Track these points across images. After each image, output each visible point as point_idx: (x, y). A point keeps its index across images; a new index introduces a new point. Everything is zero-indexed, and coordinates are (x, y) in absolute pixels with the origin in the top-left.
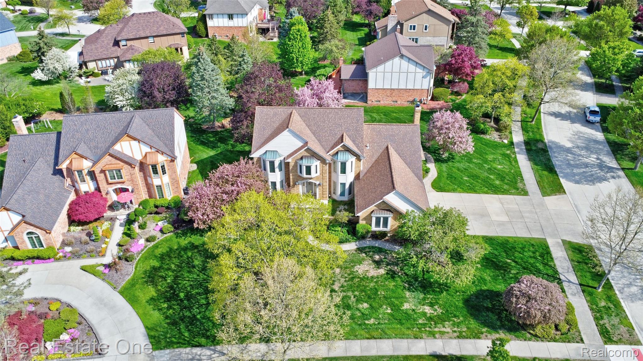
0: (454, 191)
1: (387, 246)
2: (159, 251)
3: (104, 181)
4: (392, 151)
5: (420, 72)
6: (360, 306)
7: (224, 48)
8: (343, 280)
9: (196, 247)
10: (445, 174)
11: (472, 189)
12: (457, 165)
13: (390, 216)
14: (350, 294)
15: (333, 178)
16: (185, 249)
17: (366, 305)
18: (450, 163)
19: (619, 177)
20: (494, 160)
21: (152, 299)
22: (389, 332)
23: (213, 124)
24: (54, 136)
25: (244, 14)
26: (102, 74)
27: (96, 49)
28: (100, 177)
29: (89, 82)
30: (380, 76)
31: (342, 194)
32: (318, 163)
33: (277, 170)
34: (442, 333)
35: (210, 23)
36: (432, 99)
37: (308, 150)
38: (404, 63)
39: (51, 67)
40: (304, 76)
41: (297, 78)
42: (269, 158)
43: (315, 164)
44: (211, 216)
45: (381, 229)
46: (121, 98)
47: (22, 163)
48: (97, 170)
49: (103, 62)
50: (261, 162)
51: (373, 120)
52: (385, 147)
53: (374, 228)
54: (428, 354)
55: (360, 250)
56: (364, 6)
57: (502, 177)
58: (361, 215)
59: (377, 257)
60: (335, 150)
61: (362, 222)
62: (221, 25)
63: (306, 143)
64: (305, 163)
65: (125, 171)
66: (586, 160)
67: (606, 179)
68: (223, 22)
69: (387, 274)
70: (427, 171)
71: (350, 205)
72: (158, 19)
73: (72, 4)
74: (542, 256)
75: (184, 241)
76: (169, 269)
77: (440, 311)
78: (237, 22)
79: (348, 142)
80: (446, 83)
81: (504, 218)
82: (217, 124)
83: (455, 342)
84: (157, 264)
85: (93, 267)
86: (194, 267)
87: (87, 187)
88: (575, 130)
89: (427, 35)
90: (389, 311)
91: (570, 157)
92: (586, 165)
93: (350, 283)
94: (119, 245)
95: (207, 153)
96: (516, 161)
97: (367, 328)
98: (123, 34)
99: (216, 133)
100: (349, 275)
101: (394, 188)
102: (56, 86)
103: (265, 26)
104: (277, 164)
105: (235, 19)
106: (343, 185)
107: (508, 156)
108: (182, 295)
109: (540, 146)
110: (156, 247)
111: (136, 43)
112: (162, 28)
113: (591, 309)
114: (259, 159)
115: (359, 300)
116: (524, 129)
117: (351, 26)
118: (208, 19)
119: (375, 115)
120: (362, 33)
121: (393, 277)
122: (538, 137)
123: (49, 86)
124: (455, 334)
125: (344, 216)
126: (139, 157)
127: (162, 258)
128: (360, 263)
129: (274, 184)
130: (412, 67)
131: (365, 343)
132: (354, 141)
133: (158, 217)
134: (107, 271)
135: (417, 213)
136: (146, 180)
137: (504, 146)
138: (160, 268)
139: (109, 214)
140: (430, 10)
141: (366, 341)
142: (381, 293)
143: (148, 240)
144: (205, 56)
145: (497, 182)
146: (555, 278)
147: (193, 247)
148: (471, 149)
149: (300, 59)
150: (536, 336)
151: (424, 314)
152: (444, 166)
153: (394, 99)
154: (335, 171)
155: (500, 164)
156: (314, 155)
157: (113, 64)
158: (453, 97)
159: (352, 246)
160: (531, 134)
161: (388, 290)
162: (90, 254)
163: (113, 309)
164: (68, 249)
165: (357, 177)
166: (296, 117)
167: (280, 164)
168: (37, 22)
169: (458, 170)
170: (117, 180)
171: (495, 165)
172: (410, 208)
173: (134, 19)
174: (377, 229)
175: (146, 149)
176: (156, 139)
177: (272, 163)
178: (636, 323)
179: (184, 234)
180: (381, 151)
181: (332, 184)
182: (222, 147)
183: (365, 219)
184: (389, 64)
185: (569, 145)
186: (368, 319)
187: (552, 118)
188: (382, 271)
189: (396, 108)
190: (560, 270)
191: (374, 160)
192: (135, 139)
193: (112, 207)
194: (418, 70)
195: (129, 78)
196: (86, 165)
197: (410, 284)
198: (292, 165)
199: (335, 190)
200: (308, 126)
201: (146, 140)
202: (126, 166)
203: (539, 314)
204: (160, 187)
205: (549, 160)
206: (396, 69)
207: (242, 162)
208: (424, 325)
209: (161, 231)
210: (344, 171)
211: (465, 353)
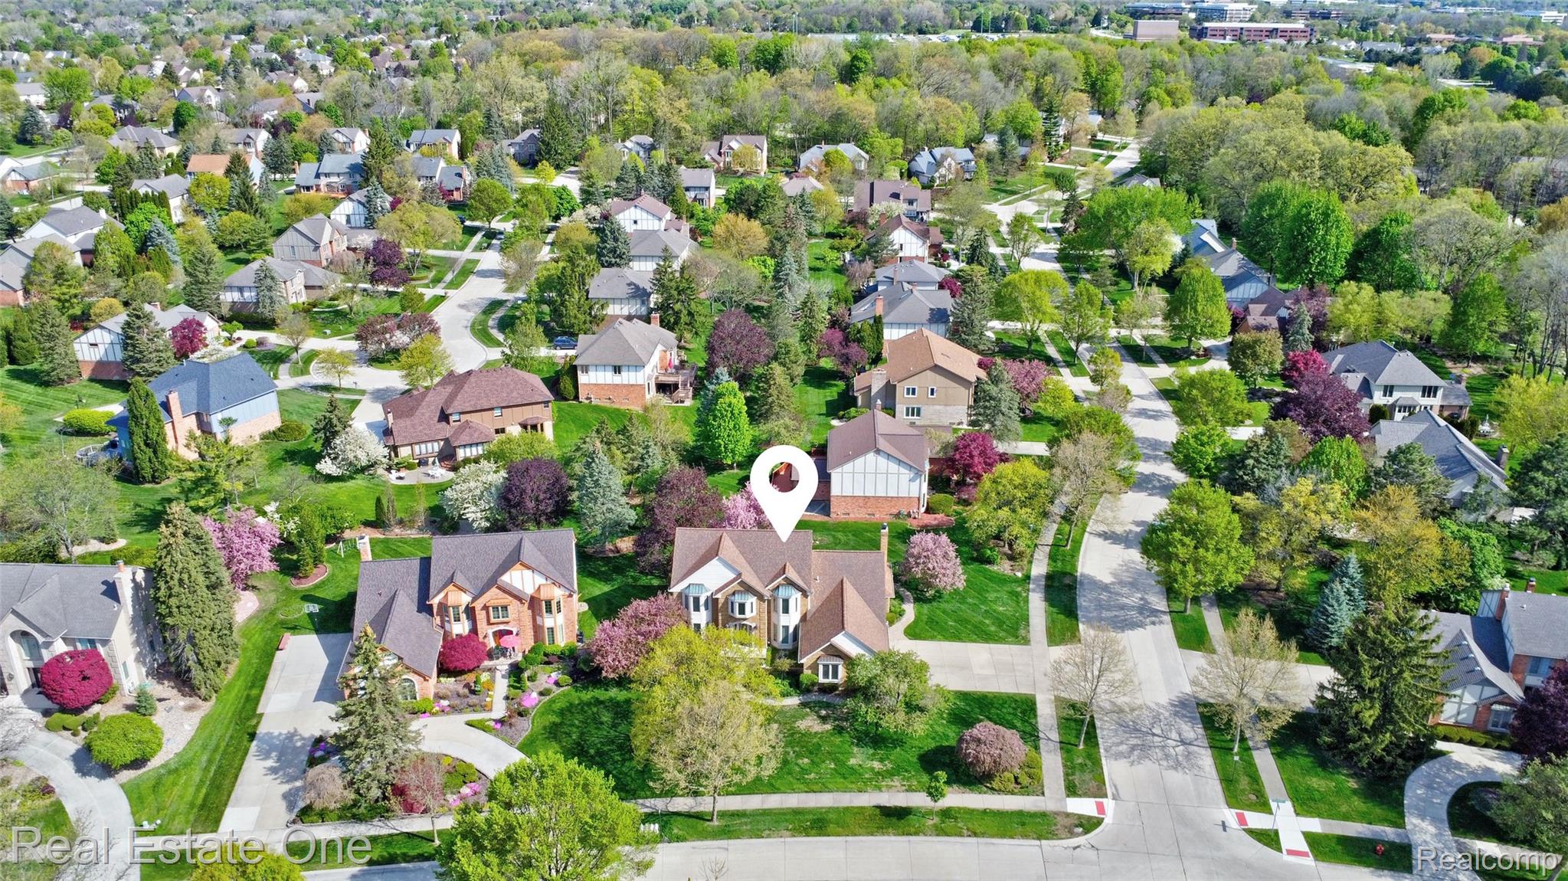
0: (932, 638)
1: (838, 701)
2: (557, 706)
3: (485, 621)
4: (848, 588)
5: (906, 474)
6: (800, 761)
7: (618, 433)
9: (602, 702)
10: (925, 618)
11: (956, 637)
12: (944, 605)
13: (840, 663)
14: (789, 749)
15: (773, 620)
16: (589, 704)
17: (806, 760)
18: (935, 604)
19: (1161, 622)
20: (995, 602)
22: (830, 786)
23: (603, 546)
24: (416, 564)
25: (639, 365)
26: (419, 464)
27: (413, 426)
28: (481, 616)
29: (401, 478)
30: (848, 478)
31: (785, 640)
32: (754, 599)
33: (702, 608)
34: (889, 787)
35: (583, 378)
36: (928, 511)
37: (743, 584)
38: (882, 461)
39: (351, 456)
40: (736, 471)
41: (725, 473)
42: (693, 593)
43: (751, 601)
44: (624, 662)
45: (830, 680)
46: (474, 508)
47: (377, 597)
48: (478, 605)
49: (423, 446)
50: (683, 597)
51: (836, 545)
52: (838, 581)
53: (821, 680)
54: (872, 805)
55: (804, 705)
56: (837, 348)
57: (999, 622)
58: (806, 661)
59: (823, 712)
60: (776, 583)
61: (807, 672)
62: (601, 381)
63: (739, 575)
64: (738, 599)
65: (514, 607)
66: (1125, 600)
67: (1142, 625)
68: (606, 377)
69: (834, 729)
70: (901, 614)
71: (793, 654)
72: (509, 380)
73: (325, 326)
74: (1024, 712)
75: (587, 695)
76: (573, 725)
77: (890, 766)
78: (627, 377)
79: (791, 574)
80: (953, 485)
81: (990, 672)
82: (609, 546)
83: (902, 794)
84: (557, 720)
85: (481, 721)
86: (602, 723)
87: (460, 628)
88: (1127, 558)
89: (934, 403)
90: (833, 766)
91: (1104, 596)
92: (1123, 607)
93: (790, 738)
94: (507, 698)
95: (600, 589)
96: (1026, 601)
97: (806, 783)
98: (456, 403)
99: (607, 560)
100: (789, 730)
101: (843, 628)
102: (351, 484)
103: (671, 380)
104: (702, 601)
105: (624, 374)
106: (786, 628)
107: (1017, 595)
108: (592, 752)
109: (1067, 581)
110: (552, 701)
111: (474, 418)
112: (515, 394)
113: (1065, 766)
114: (680, 594)
115: (799, 756)
116: (1052, 557)
117: (816, 377)
118: (579, 373)
119: (839, 535)
120: (832, 393)
121: (840, 733)
122: (1068, 569)
123: (341, 484)
124: (904, 788)
125: (785, 664)
126: (529, 590)
127: (562, 713)
128: (803, 718)
129: (698, 626)
130: (893, 467)
132: (799, 573)
133: (548, 668)
134: (499, 726)
135: (868, 657)
136: (534, 620)
137: (1016, 581)
138: (561, 724)
139: (487, 663)
140: (936, 366)
141: (804, 795)
142: (826, 748)
143: (541, 694)
144: (601, 455)
145: (993, 628)
146: (1032, 735)
147: (598, 702)
148: (961, 585)
149: (731, 446)
150: (992, 789)
151: (872, 769)
152: (926, 608)
153: (870, 511)
154: (776, 610)
155: (1003, 605)
156: (749, 589)
157: (437, 449)
158: (959, 508)
159: (794, 701)
160: (1059, 564)
161: (833, 745)
162: (473, 708)
164: (445, 703)
165: (804, 618)
166: (727, 543)
167: (707, 601)
168: (275, 362)
169: (944, 612)
170: (501, 619)
171: (995, 607)
172: (862, 652)
173: (472, 379)
174: (826, 681)
175: (540, 580)
176: (551, 568)
177: (697, 600)
178: (1111, 779)
179: (586, 688)
180: (834, 586)
181: (771, 628)
182: (618, 581)
183: (810, 667)
184: (860, 461)
185: (1107, 579)
186: (808, 774)
187: (1100, 541)
188: (828, 727)
189: (871, 525)
190: (1041, 727)
191: (824, 596)
192: (528, 567)
193: (490, 655)
194: (903, 470)
195: (483, 478)
196: (465, 599)
197: (859, 740)
198: (721, 601)
199: (775, 635)
200: (742, 553)
201: (541, 569)
202: (516, 602)
203: (988, 759)
204: (551, 630)
205: (1074, 600)
206: (871, 468)
207: (661, 597)
208: (871, 779)
209: (557, 684)
210: (786, 610)
211: (911, 804)
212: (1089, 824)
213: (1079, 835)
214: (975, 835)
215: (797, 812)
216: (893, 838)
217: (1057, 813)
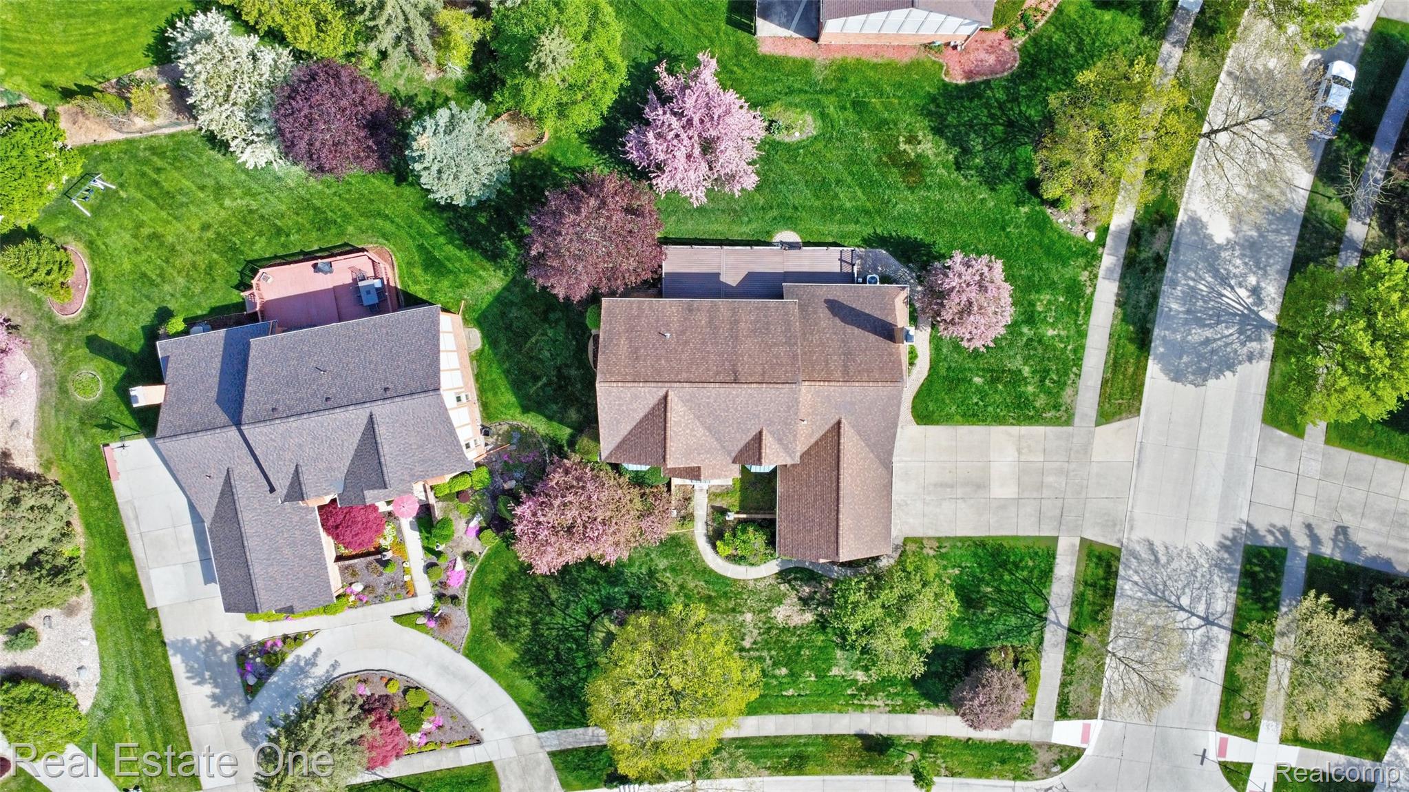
2: (492, 579)
4: (846, 429)
6: (777, 672)
8: (756, 632)
11: (979, 415)
14: (765, 654)
17: (784, 671)
21: (514, 662)
34: (872, 706)
52: (834, 421)
54: (852, 732)
55: (782, 575)
57: (1043, 370)
59: (804, 591)
69: (817, 621)
74: (1040, 577)
77: (874, 678)
81: (1011, 491)
83: (885, 717)
85: (407, 615)
86: (553, 604)
90: (813, 678)
93: (766, 636)
96: (1089, 306)
97: (784, 700)
100: (765, 623)
107: (1078, 291)
109: (1158, 243)
110: (484, 570)
113: (1064, 671)
115: (776, 664)
121: (823, 627)
124: (887, 709)
127: (503, 590)
128: (780, 601)
131: (781, 718)
132: (780, 441)
133: (463, 506)
134: (432, 623)
137: (1084, 252)
138: (507, 611)
142: (805, 652)
143: (466, 559)
146: (1040, 619)
151: (855, 681)
159: (769, 568)
161: (814, 646)
162: (394, 592)
163: (464, 679)
164: (358, 588)
178: (1108, 688)
180: (827, 427)
186: (786, 690)
188: (809, 617)
190: (1054, 601)
191: (813, 441)
208: (853, 696)
209: (479, 539)
211: (893, 732)
212: (1068, 757)
213: (1056, 774)
214: (953, 775)
215: (775, 742)
216: (870, 777)
217: (1040, 745)
